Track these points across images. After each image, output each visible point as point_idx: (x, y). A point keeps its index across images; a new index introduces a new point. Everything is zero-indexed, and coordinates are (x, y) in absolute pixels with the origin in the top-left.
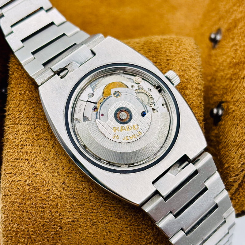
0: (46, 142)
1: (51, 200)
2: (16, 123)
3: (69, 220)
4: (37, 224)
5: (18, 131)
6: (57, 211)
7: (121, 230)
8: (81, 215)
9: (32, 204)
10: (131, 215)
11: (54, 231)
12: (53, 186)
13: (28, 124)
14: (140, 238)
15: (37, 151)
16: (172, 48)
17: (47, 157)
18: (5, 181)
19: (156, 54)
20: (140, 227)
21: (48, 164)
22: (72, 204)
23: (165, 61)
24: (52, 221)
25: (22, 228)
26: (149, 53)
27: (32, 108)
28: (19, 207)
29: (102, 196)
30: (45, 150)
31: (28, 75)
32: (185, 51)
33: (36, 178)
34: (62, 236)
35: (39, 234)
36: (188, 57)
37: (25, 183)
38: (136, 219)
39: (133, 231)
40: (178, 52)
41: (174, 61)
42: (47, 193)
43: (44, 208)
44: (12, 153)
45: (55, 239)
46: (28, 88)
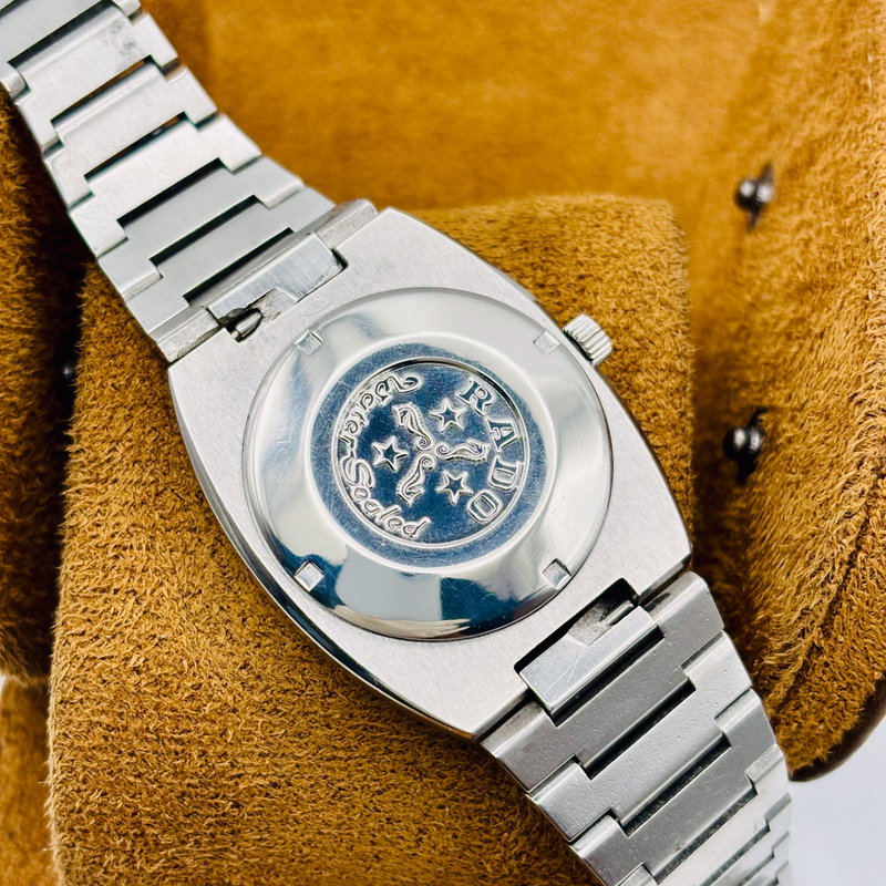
0: (193, 538)
1: (205, 718)
2: (102, 477)
3: (261, 781)
4: (161, 791)
5: (106, 502)
6: (225, 754)
7: (426, 815)
8: (297, 766)
9: (148, 728)
10: (455, 766)
11: (216, 816)
12: (212, 673)
13: (138, 482)
14: (487, 841)
15: (164, 566)
16: (599, 237)
17: (193, 585)
18: (64, 657)
19: (544, 258)
20: (484, 807)
21: (196, 606)
22: (271, 732)
23: (572, 281)
24: (209, 784)
25: (116, 804)
26: (524, 255)
27: (150, 432)
28: (106, 738)
29: (365, 708)
30: (187, 562)
31: (138, 328)
32: (640, 246)
33: (158, 649)
34: (239, 831)
35: (170, 825)
36: (647, 266)
37: (125, 664)
38: (472, 780)
39: (463, 819)
40: (616, 251)
41: (601, 280)
42: (192, 696)
43: (183, 744)
44: (86, 573)
45: (219, 839)
46: (138, 367)
